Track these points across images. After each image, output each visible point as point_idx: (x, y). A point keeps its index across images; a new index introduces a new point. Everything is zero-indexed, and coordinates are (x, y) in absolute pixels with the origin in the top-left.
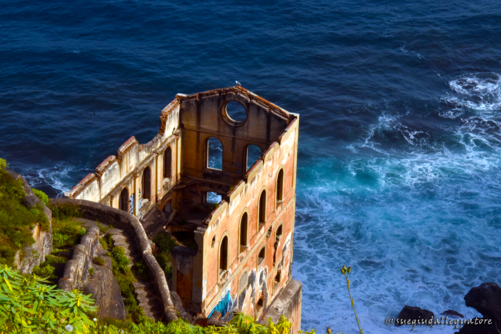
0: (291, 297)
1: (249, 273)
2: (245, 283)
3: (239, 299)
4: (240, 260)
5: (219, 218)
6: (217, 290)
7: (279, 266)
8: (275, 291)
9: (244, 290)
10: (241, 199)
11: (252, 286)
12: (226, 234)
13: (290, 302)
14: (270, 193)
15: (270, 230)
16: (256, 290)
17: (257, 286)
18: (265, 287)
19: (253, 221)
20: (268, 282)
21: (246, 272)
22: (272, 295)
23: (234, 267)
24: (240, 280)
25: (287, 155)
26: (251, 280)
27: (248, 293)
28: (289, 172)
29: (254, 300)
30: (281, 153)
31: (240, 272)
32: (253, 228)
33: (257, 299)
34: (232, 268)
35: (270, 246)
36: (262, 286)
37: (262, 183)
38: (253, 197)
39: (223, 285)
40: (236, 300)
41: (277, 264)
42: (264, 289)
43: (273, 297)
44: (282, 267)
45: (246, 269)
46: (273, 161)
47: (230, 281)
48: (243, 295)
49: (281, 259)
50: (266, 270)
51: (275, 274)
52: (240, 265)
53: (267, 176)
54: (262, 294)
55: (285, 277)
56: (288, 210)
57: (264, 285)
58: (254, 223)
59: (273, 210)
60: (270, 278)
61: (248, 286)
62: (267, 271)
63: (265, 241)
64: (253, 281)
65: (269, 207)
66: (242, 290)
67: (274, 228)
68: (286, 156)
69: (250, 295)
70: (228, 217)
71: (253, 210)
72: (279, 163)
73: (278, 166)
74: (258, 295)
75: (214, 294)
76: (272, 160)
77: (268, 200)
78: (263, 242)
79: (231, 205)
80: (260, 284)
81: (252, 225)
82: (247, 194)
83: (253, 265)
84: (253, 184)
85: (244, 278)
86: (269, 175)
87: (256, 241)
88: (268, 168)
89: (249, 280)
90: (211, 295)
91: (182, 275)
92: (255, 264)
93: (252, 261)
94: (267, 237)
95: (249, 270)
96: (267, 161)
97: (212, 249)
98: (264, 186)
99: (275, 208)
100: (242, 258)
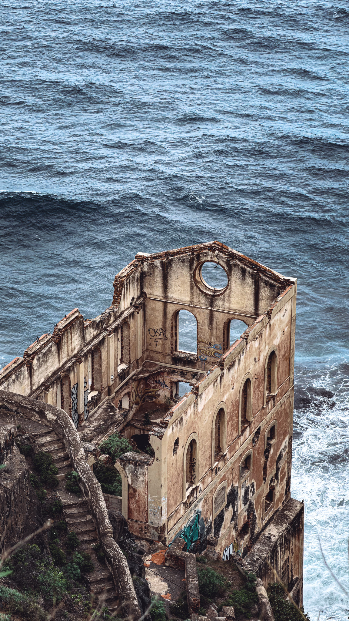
0: (289, 521)
1: (229, 489)
2: (222, 502)
3: (215, 524)
4: (214, 471)
5: (183, 415)
6: (182, 511)
7: (272, 481)
8: (267, 513)
9: (222, 511)
10: (215, 390)
11: (233, 507)
12: (194, 437)
13: (287, 528)
14: (257, 383)
15: (258, 433)
16: (239, 512)
17: (241, 507)
18: (253, 508)
19: (232, 420)
20: (256, 502)
21: (224, 488)
22: (262, 520)
23: (206, 480)
24: (216, 499)
25: (281, 333)
26: (232, 498)
27: (228, 515)
28: (284, 355)
29: (236, 525)
30: (271, 330)
31: (216, 487)
32: (234, 429)
33: (241, 523)
34: (203, 483)
35: (259, 454)
36: (247, 506)
37: (245, 369)
38: (232, 389)
39: (191, 504)
40: (211, 525)
41: (269, 478)
42: (250, 510)
43: (265, 522)
44: (276, 482)
45: (224, 483)
46: (260, 341)
47: (201, 500)
48: (221, 517)
49: (274, 472)
50: (253, 485)
51: (266, 492)
52: (214, 478)
53: (252, 360)
54: (248, 518)
55: (281, 495)
56: (283, 407)
57: (251, 504)
58: (234, 422)
59: (261, 406)
60: (259, 496)
61: (227, 506)
62: (255, 487)
63: (250, 447)
64: (234, 500)
65: (256, 401)
66: (218, 512)
67: (264, 430)
68: (279, 334)
69: (230, 518)
70: (196, 414)
71: (233, 406)
72: (269, 344)
73: (267, 347)
74: (242, 518)
75: (179, 516)
76: (258, 339)
77: (254, 392)
78: (247, 449)
79: (201, 398)
80: (245, 504)
81: (232, 426)
82: (223, 384)
83: (234, 478)
84: (232, 371)
85: (220, 496)
86: (255, 359)
87: (237, 447)
88: (254, 349)
89: (228, 498)
90: (173, 517)
91: (135, 490)
92: (236, 478)
93: (232, 473)
94: (253, 441)
95: (228, 486)
96: (251, 340)
97: (174, 457)
98: (248, 373)
99: (265, 404)
100: (217, 470)
